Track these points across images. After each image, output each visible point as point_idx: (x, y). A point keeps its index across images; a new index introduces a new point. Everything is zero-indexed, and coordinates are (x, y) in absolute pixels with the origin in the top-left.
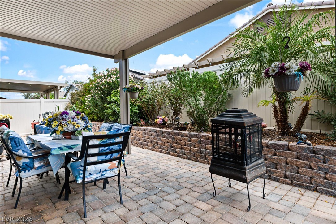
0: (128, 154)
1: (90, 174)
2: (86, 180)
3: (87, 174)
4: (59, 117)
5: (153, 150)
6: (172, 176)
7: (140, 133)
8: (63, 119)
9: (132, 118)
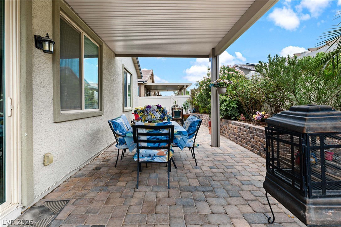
0: (217, 146)
1: (143, 156)
2: (140, 160)
3: (140, 156)
5: (245, 148)
6: (239, 180)
7: (235, 128)
8: (146, 111)
9: (231, 113)
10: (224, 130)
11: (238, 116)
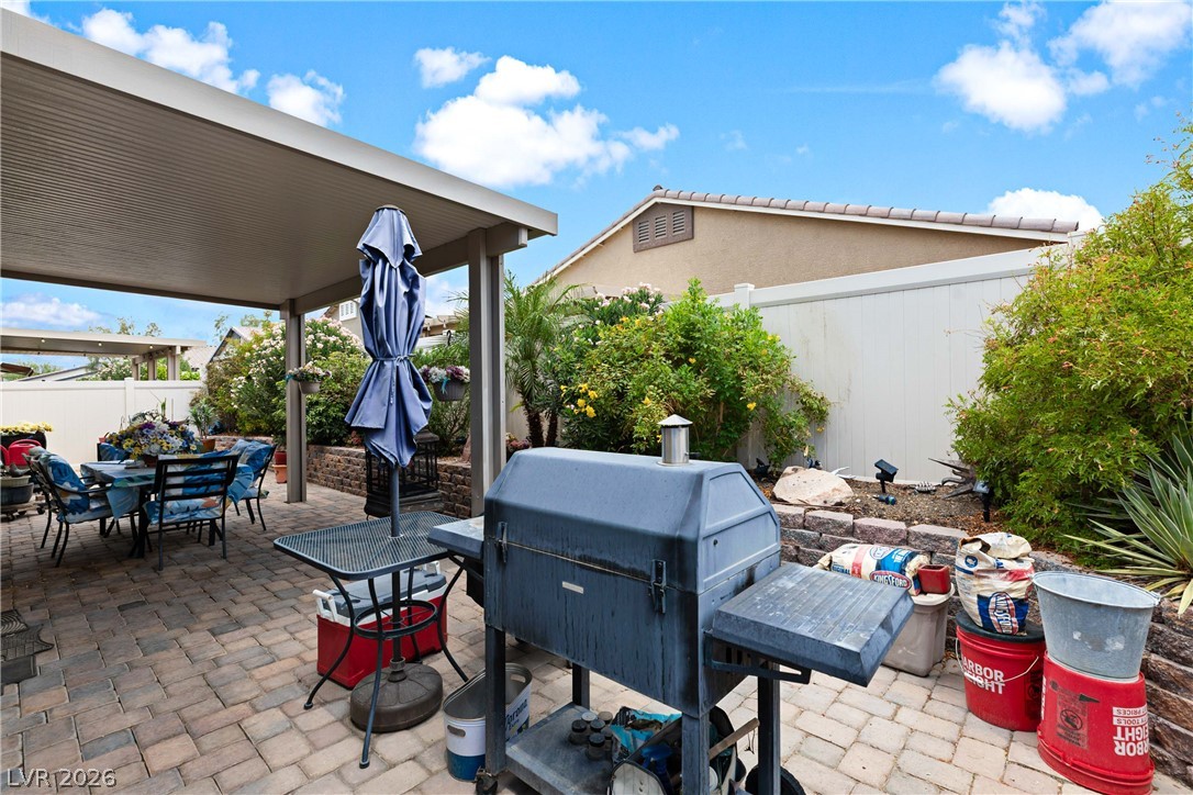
0: (301, 501)
1: (172, 513)
2: (165, 521)
3: (166, 513)
4: (136, 432)
7: (339, 461)
8: (143, 435)
9: (330, 429)
10: (315, 470)
11: (345, 436)
